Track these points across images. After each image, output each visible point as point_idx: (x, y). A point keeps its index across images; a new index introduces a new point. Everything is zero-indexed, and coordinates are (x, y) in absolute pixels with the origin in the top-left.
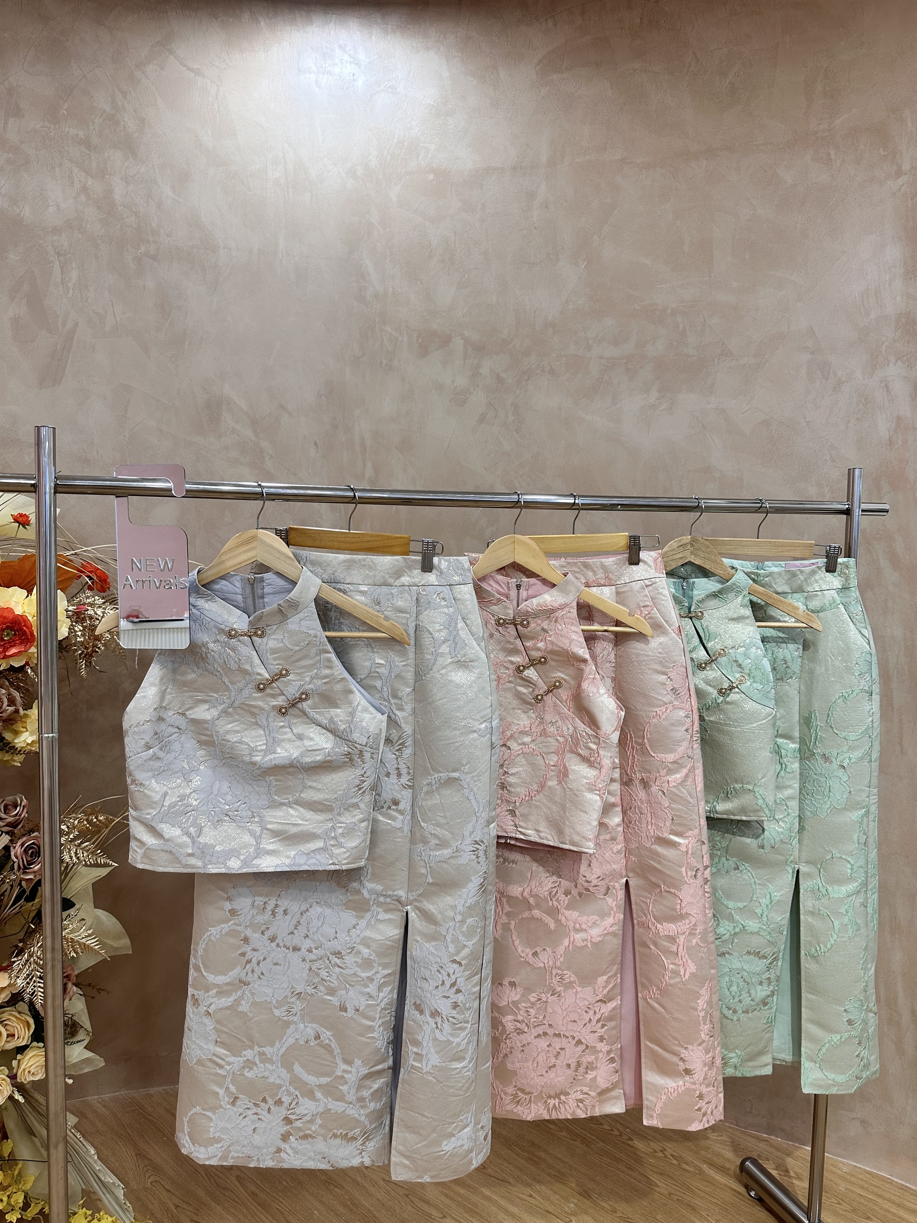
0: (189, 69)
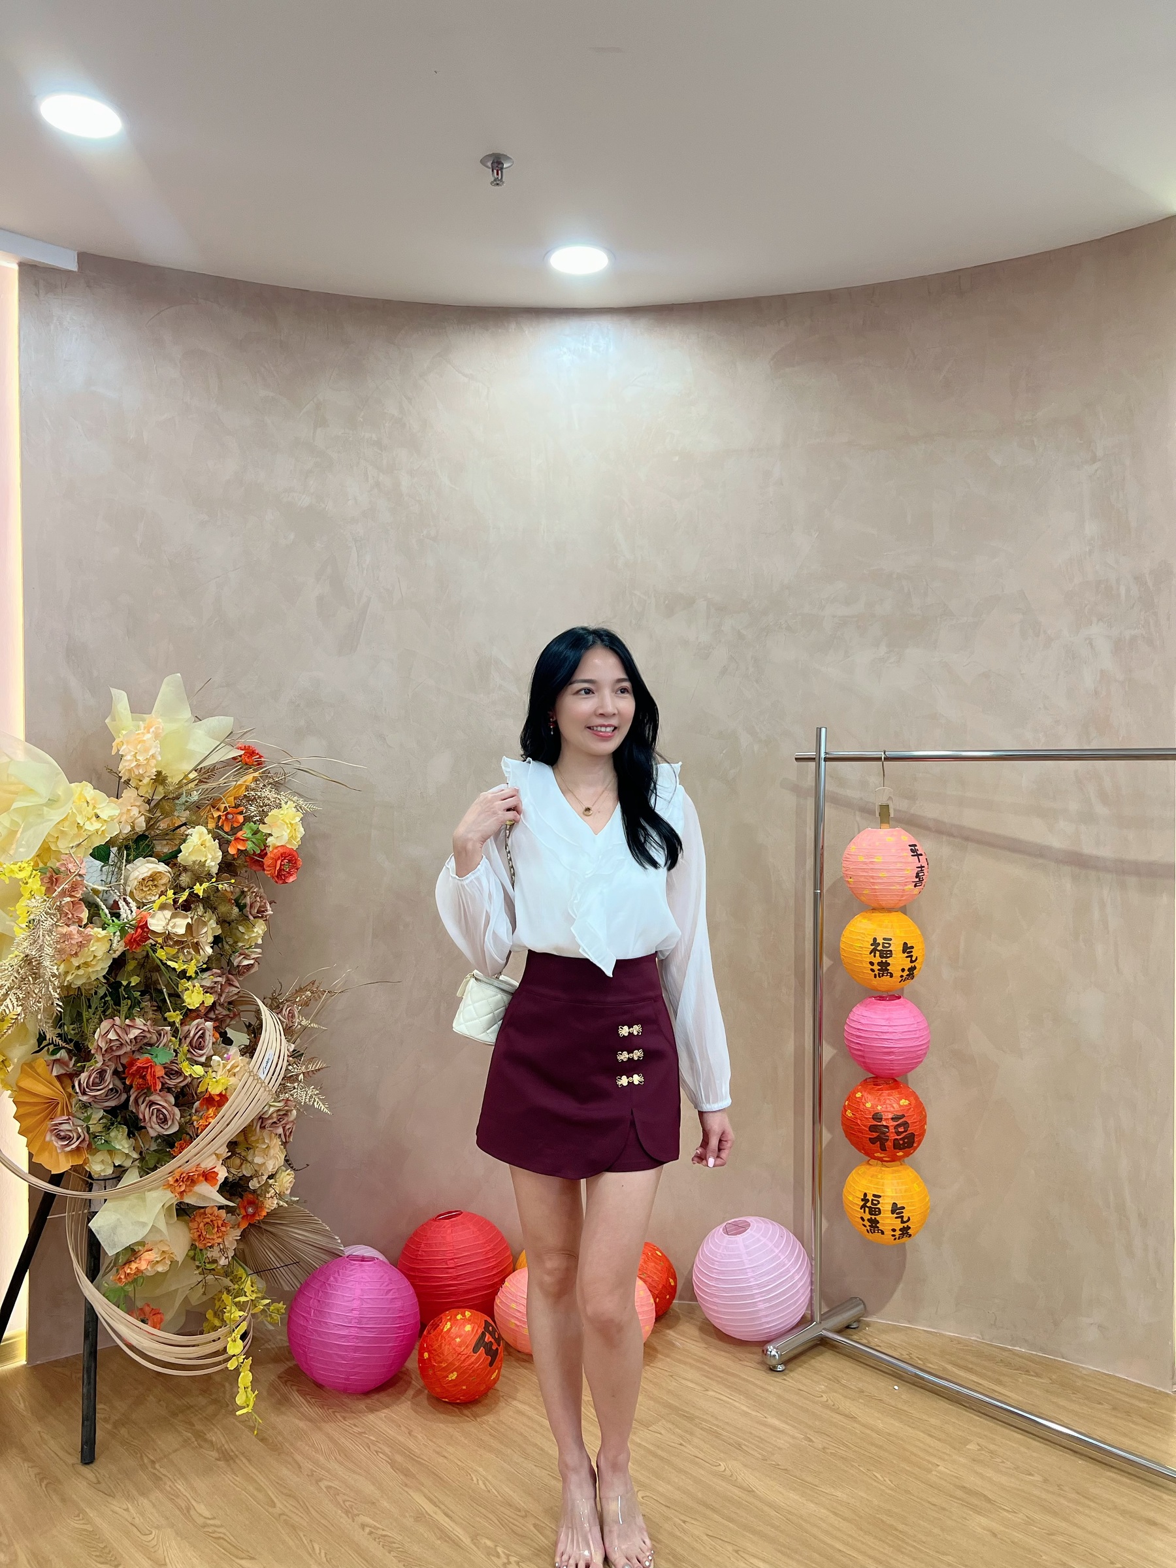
0: (466, 376)
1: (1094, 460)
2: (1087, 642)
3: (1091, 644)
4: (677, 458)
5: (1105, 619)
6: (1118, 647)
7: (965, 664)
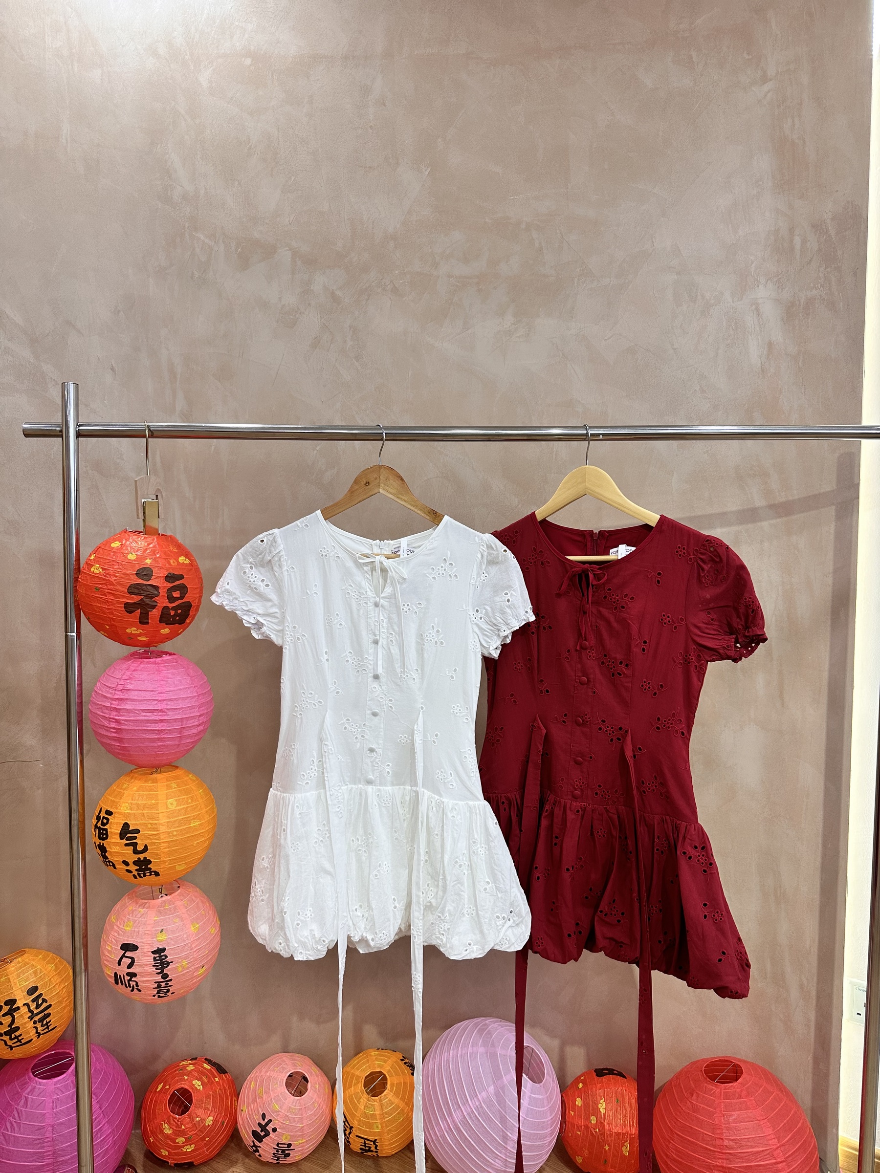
1: (765, 79)
2: (754, 307)
3: (757, 310)
4: (248, 61)
5: (775, 279)
6: (790, 312)
7: (606, 338)
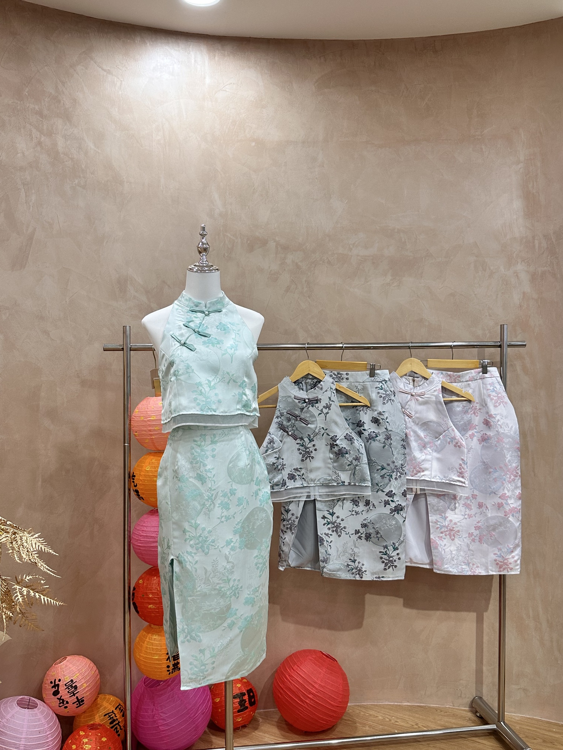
1: (518, 162)
2: (515, 274)
3: (517, 276)
4: (253, 144)
5: (526, 261)
6: (533, 278)
7: (440, 288)
